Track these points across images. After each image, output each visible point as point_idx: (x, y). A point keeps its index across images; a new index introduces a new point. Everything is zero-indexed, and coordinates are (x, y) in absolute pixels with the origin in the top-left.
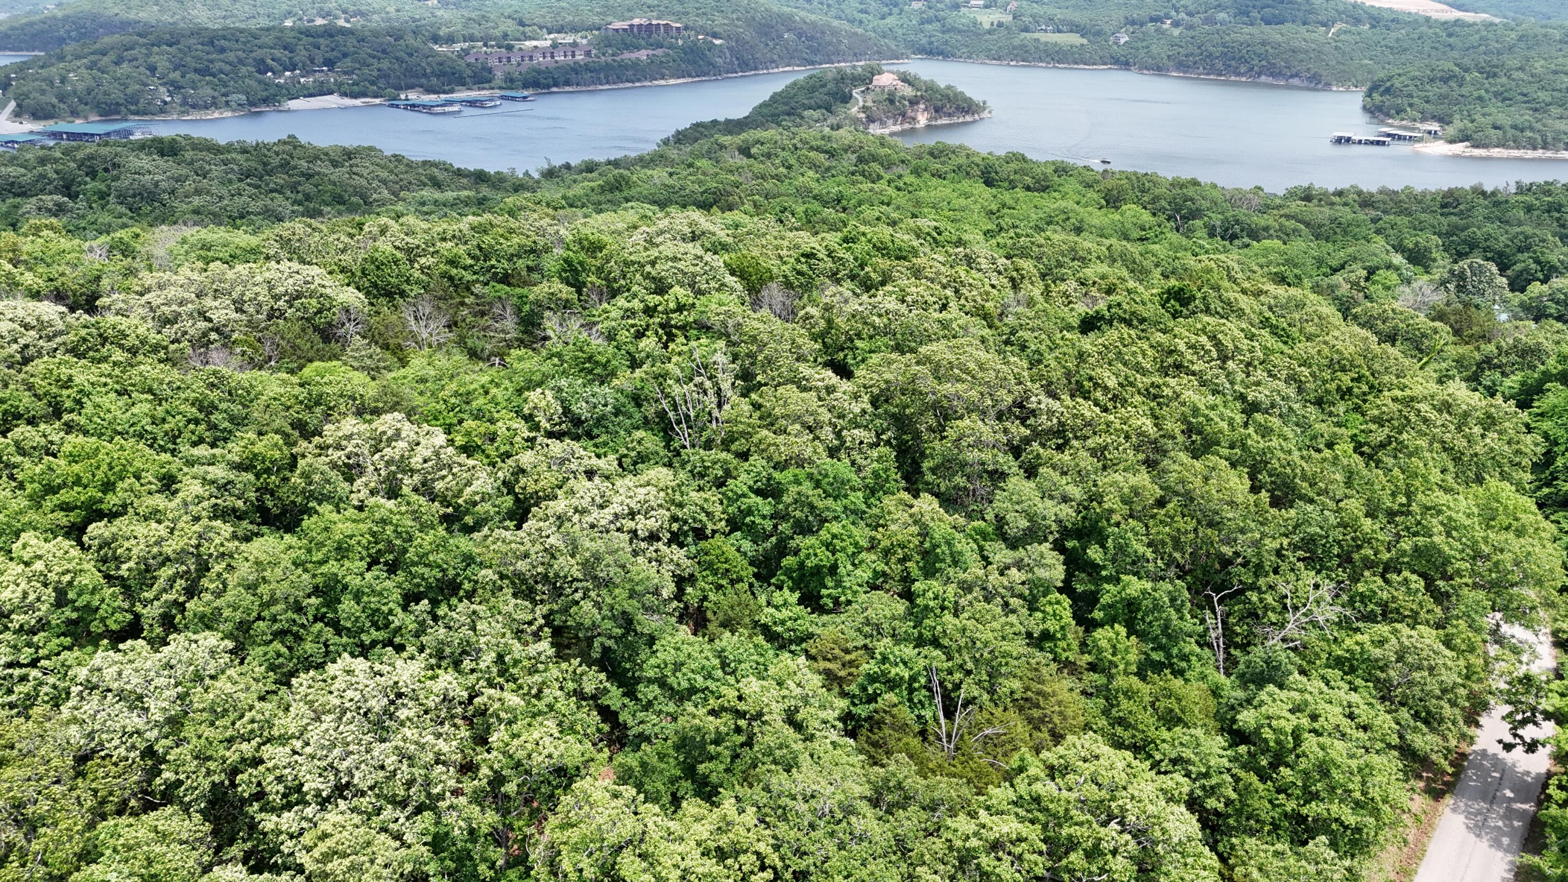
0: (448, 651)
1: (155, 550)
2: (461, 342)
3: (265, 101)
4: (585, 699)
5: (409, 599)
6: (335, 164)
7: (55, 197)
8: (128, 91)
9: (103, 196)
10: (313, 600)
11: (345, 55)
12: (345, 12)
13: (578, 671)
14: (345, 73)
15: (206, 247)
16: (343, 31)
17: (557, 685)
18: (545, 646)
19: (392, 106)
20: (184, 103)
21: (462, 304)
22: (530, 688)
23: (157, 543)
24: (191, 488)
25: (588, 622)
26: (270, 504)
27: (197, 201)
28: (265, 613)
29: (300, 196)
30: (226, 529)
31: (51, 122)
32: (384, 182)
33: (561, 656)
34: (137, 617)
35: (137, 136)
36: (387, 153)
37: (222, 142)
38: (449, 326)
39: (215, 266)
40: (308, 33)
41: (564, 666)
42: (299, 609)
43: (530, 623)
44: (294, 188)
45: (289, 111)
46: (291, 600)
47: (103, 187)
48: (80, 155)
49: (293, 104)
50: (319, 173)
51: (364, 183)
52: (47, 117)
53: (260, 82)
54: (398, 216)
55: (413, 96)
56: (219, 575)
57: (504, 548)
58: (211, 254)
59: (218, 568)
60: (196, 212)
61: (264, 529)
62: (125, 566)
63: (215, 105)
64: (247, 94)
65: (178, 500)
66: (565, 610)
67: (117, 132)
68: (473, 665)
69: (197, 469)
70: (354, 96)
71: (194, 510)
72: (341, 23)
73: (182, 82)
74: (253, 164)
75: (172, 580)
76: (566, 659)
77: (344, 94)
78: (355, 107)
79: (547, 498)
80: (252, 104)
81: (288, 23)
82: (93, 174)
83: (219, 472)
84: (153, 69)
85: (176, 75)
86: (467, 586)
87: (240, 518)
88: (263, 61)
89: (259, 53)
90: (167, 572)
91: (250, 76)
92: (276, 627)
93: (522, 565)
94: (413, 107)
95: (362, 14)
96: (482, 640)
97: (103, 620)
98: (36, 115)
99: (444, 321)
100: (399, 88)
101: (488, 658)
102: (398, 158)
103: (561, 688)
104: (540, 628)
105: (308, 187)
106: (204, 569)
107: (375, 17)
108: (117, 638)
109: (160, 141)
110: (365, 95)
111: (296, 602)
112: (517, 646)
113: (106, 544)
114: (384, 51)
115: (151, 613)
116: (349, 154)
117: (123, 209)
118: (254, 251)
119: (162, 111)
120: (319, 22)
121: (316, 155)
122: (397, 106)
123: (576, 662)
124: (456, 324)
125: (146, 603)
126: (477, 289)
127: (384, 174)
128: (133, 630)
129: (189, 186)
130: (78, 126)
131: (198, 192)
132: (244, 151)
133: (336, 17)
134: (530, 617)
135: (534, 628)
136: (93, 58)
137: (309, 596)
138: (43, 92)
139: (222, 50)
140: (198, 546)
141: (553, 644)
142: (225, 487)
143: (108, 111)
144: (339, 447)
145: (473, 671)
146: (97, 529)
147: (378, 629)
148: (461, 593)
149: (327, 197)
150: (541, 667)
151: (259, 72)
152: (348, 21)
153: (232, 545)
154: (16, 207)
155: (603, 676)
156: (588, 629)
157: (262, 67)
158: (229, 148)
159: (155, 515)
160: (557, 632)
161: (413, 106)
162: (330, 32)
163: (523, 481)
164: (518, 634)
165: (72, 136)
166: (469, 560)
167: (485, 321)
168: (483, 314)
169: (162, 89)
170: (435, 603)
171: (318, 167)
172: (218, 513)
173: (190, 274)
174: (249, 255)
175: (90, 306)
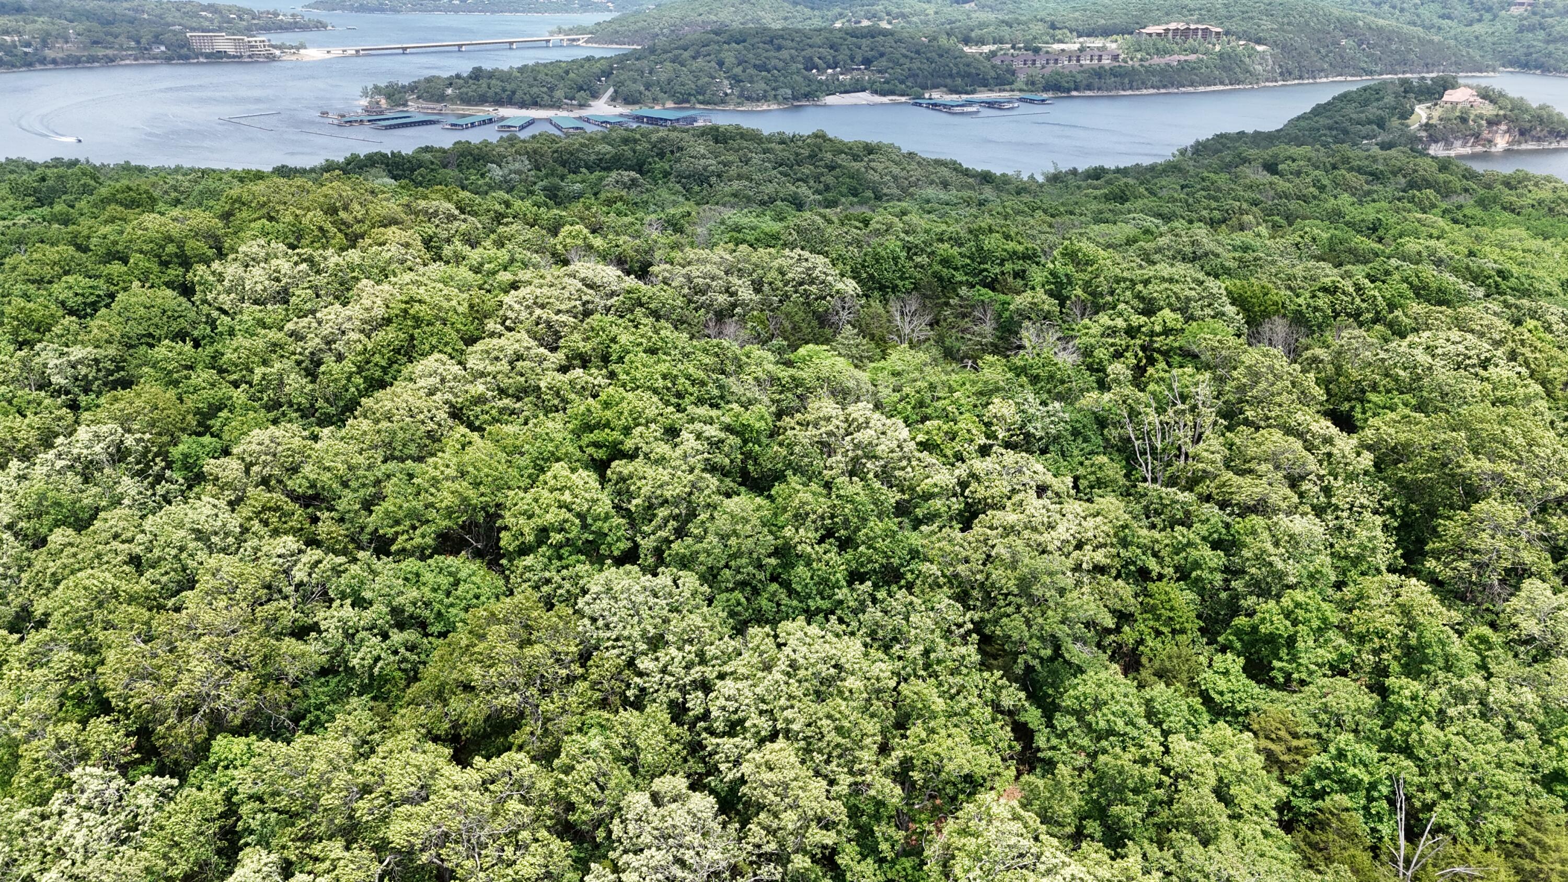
0: (881, 633)
1: (659, 492)
2: (940, 341)
3: (806, 96)
4: (1002, 713)
5: (854, 577)
6: (856, 158)
7: (632, 174)
8: (700, 83)
9: (666, 174)
10: (773, 561)
11: (882, 55)
12: (888, 14)
13: (999, 683)
14: (879, 72)
15: (738, 229)
16: (885, 33)
17: (976, 692)
18: (971, 652)
19: (916, 104)
20: (741, 96)
21: (947, 304)
22: (951, 687)
23: (661, 486)
25: (1015, 636)
26: (751, 468)
27: (736, 185)
28: (733, 563)
29: (821, 186)
30: (713, 481)
31: (637, 107)
32: (895, 178)
33: (984, 666)
34: (636, 546)
35: (700, 123)
36: (904, 151)
37: (766, 133)
38: (931, 325)
39: (743, 247)
40: (853, 34)
41: (986, 675)
42: (760, 567)
43: (959, 626)
44: (817, 179)
45: (825, 105)
46: (755, 555)
47: (667, 167)
48: (654, 138)
49: (830, 100)
50: (840, 166)
51: (877, 177)
52: (634, 102)
53: (805, 78)
54: (904, 213)
55: (937, 95)
56: (703, 522)
57: (948, 548)
58: (741, 236)
59: (703, 517)
60: (735, 195)
61: (743, 489)
62: (634, 502)
63: (765, 98)
64: (793, 88)
65: (679, 451)
66: (996, 622)
67: (685, 119)
68: (901, 653)
69: (696, 426)
70: (884, 93)
71: (692, 461)
72: (884, 25)
73: (743, 76)
74: (786, 154)
75: (666, 521)
76: (990, 668)
77: (875, 92)
78: (882, 104)
79: (994, 507)
80: (795, 98)
81: (838, 25)
82: (661, 155)
83: (713, 431)
84: (721, 64)
85: (738, 70)
86: (909, 576)
87: (725, 475)
88: (811, 59)
89: (808, 52)
90: (662, 513)
91: (798, 72)
92: (739, 577)
93: (961, 569)
94: (935, 106)
95: (903, 16)
96: (913, 632)
97: (610, 545)
98: (627, 100)
99: (928, 319)
100: (925, 87)
101: (916, 651)
102: (911, 155)
103: (980, 696)
104: (969, 633)
105: (829, 179)
106: (692, 515)
107: (915, 19)
108: (620, 562)
109: (715, 129)
110: (892, 93)
111: (759, 559)
112: (942, 644)
113: (623, 479)
114: (918, 52)
115: (647, 544)
116: (870, 150)
117: (678, 187)
118: (775, 237)
119: (723, 102)
120: (865, 23)
121: (840, 149)
122: (920, 105)
123: (998, 673)
124: (937, 323)
125: (645, 536)
126: (964, 291)
127: (896, 170)
128: (630, 557)
129: (733, 171)
130: (657, 111)
131: (740, 177)
132: (782, 142)
133: (880, 19)
134: (961, 620)
135: (962, 630)
136: (676, 52)
137: (769, 556)
138: (635, 81)
139: (779, 48)
140: (690, 494)
141: (980, 650)
142: (717, 445)
143: (683, 99)
144: (816, 425)
145: (900, 658)
146: (619, 466)
147: (823, 598)
148: (903, 582)
149: (844, 189)
150: (965, 671)
151: (806, 69)
152: (890, 23)
153: (716, 498)
154: (601, 179)
155: (1022, 695)
156: (1015, 643)
157: (810, 65)
158: (770, 139)
159: (661, 461)
160: (985, 641)
161: (935, 105)
162: (872, 33)
163: (974, 485)
164: (947, 634)
165: (652, 120)
166: (914, 554)
167: (966, 323)
168: (964, 316)
169: (726, 82)
170: (876, 586)
171: (842, 159)
172: (712, 468)
173: (723, 254)
174: (771, 240)
175: (643, 272)
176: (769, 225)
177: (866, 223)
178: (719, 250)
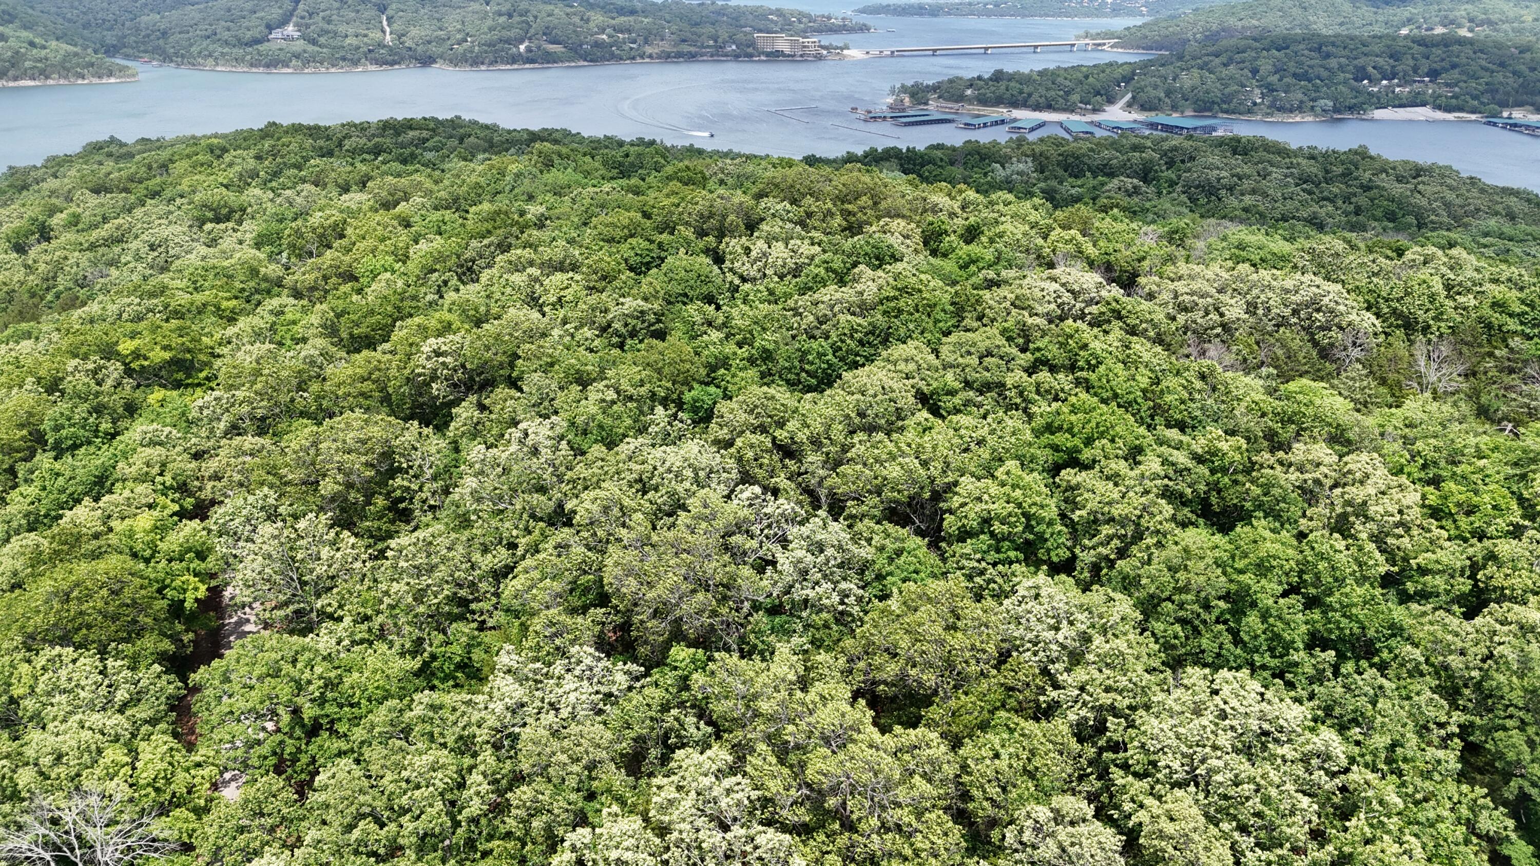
0: (1337, 711)
1: (1106, 509)
2: (1474, 395)
3: (1351, 109)
4: (1479, 836)
5: (1315, 642)
6: (1400, 179)
7: (1135, 181)
8: (1227, 91)
9: (1172, 184)
10: (1222, 604)
11: (1454, 66)
12: (1471, 20)
13: (1481, 801)
14: (1447, 85)
15: (1241, 246)
16: (1462, 42)
17: (1449, 805)
18: (1451, 759)
19: (1489, 123)
20: (1272, 106)
21: (1491, 355)
22: (1416, 790)
23: (1110, 504)
24: (1152, 464)
25: (1511, 756)
26: (1214, 500)
27: (1248, 200)
28: (1176, 598)
29: (1351, 208)
30: (1168, 510)
31: (1153, 114)
32: (1447, 205)
33: (1462, 777)
34: (1074, 557)
35: (1220, 133)
36: (1464, 175)
37: (1294, 146)
38: (1466, 375)
39: (1244, 268)
40: (1421, 42)
41: (1465, 788)
42: (1207, 607)
43: (1441, 725)
44: (1347, 199)
45: (1372, 120)
46: (1203, 594)
47: (1174, 177)
48: (1166, 146)
49: (1379, 114)
50: (1377, 187)
51: (1424, 202)
52: (1150, 110)
53: (1352, 89)
54: (1451, 245)
55: (1518, 115)
56: (1148, 548)
57: (1440, 634)
58: (1244, 254)
59: (1150, 541)
60: (1246, 210)
61: (1201, 521)
62: (1078, 513)
63: (1300, 109)
64: (1336, 100)
65: (1137, 472)
66: (1489, 731)
67: (1203, 128)
68: (1360, 738)
69: (1164, 449)
70: (1448, 109)
71: (1148, 483)
72: (1464, 32)
73: (1278, 85)
74: (1314, 170)
75: (1110, 538)
76: (1472, 783)
77: (1439, 107)
78: (1445, 121)
79: (1513, 599)
80: (1336, 110)
81: (1404, 31)
82: (1170, 164)
83: (1181, 458)
84: (1255, 71)
85: (1274, 79)
86: (1385, 655)
87: (1184, 504)
88: (1363, 68)
89: (1361, 62)
90: (1106, 530)
91: (1345, 82)
92: (1181, 613)
93: (1455, 661)
94: (1515, 127)
95: (1490, 23)
96: (1379, 719)
97: (1048, 551)
98: (1144, 108)
99: (1461, 369)
100: (1504, 105)
101: (1380, 741)
102: (1473, 181)
103: (1452, 810)
104: (1450, 736)
105: (1362, 200)
106: (1138, 536)
107: (1506, 26)
108: (1055, 569)
109: (1238, 140)
110: (1460, 109)
111: (1206, 599)
112: (1412, 740)
113: (1071, 488)
114: (1502, 65)
115: (1086, 557)
116: (1418, 172)
117: (1184, 198)
118: (1284, 258)
119: (1250, 111)
120: (1439, 30)
121: (1384, 168)
122: (1495, 124)
123: (1480, 791)
124: (1474, 374)
125: (1084, 548)
126: (1515, 342)
127: (1450, 196)
128: (1066, 567)
129: (1247, 184)
130: (1174, 119)
131: (1253, 192)
132: (1312, 157)
133: (1460, 26)
134: (1443, 719)
135: (1443, 732)
136: (1206, 59)
137: (1219, 598)
138: (1156, 87)
139: (1328, 56)
140: (1140, 517)
141: (1461, 759)
142: (1181, 472)
143: (1205, 107)
144: (1301, 469)
145: (1358, 743)
146: (1068, 475)
147: (1273, 656)
148: (1376, 660)
149: (1379, 213)
150: (1437, 777)
151: (1356, 79)
152: (1471, 30)
153: (1168, 526)
154: (1103, 184)
155: (1511, 823)
156: (1509, 763)
157: (1361, 74)
158: (1299, 152)
159: (1114, 478)
160: (1471, 750)
161: (1515, 125)
162: (1446, 42)
163: (1491, 569)
164: (1423, 730)
165: (1167, 128)
166: (1396, 630)
167: (1513, 380)
168: (1511, 371)
169: (1257, 91)
170: (1342, 657)
171: (1383, 181)
172: (1167, 494)
173: (1218, 271)
174: (1278, 261)
175: (1128, 282)
176: (1279, 245)
177: (1400, 253)
178: (1215, 268)
